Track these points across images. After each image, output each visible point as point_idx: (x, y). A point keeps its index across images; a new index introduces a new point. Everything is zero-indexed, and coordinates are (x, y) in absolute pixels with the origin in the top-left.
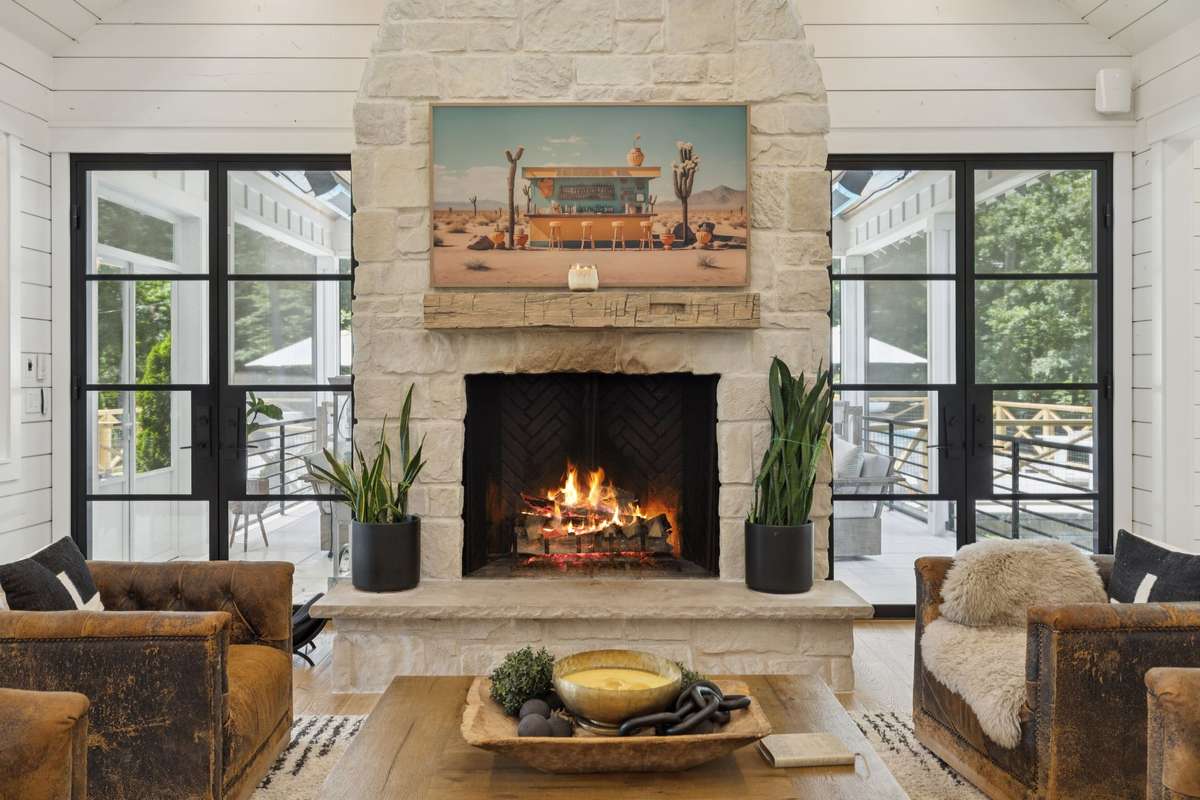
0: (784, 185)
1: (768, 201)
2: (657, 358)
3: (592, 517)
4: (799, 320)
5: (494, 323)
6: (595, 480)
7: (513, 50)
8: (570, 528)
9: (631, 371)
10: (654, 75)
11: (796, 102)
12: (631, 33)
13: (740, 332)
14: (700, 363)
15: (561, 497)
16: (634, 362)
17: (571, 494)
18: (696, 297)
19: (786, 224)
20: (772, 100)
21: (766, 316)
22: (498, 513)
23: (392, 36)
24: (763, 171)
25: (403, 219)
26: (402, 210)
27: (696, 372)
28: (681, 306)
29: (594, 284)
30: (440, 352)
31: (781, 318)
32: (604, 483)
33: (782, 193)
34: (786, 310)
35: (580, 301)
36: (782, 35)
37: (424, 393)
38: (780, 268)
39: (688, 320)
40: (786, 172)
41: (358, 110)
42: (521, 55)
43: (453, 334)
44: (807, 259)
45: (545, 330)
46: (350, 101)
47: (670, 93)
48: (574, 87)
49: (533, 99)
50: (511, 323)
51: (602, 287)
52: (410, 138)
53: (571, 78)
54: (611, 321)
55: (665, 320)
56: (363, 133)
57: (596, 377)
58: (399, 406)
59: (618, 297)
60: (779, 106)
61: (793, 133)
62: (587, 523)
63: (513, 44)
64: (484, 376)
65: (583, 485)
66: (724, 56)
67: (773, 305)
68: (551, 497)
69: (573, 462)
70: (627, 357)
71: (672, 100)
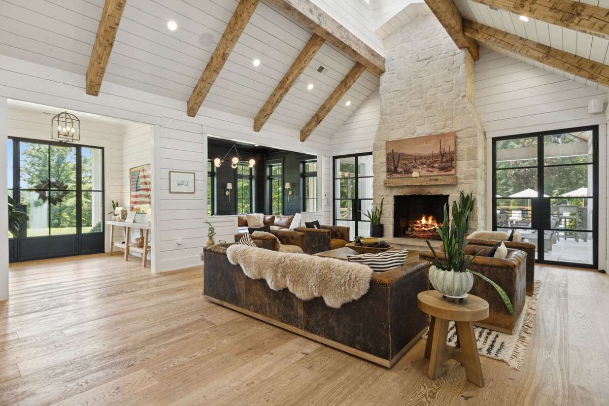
0: (465, 150)
1: (461, 154)
2: (434, 191)
3: (429, 226)
4: (469, 182)
5: (397, 185)
6: (430, 218)
7: (403, 128)
8: (423, 228)
9: (428, 194)
10: (434, 128)
11: (469, 130)
12: (428, 120)
13: (453, 185)
14: (444, 192)
15: (421, 222)
16: (428, 192)
17: (424, 221)
18: (440, 177)
19: (466, 159)
20: (462, 130)
21: (460, 181)
22: (403, 225)
23: (380, 128)
24: (460, 147)
25: (382, 165)
26: (382, 163)
27: (444, 194)
28: (437, 180)
29: (418, 176)
30: (388, 191)
31: (464, 181)
32: (433, 220)
33: (465, 152)
34: (465, 179)
35: (414, 180)
36: (465, 114)
37: (385, 199)
38: (464, 169)
39: (438, 183)
40: (466, 146)
41: (374, 144)
42: (405, 129)
43: (391, 188)
44: (472, 167)
45: (407, 186)
46: (373, 141)
47: (437, 132)
48: (416, 134)
49: (407, 138)
50: (400, 185)
51: (420, 176)
52: (383, 148)
53: (415, 132)
54: (421, 184)
55: (433, 183)
56: (374, 149)
57: (420, 196)
58: (381, 202)
59: (423, 178)
60: (464, 131)
61: (467, 137)
62: (428, 227)
63: (403, 126)
64: (397, 196)
65: (427, 219)
66: (450, 121)
67: (462, 178)
68: (418, 222)
69: (424, 214)
70: (427, 191)
71: (438, 133)
